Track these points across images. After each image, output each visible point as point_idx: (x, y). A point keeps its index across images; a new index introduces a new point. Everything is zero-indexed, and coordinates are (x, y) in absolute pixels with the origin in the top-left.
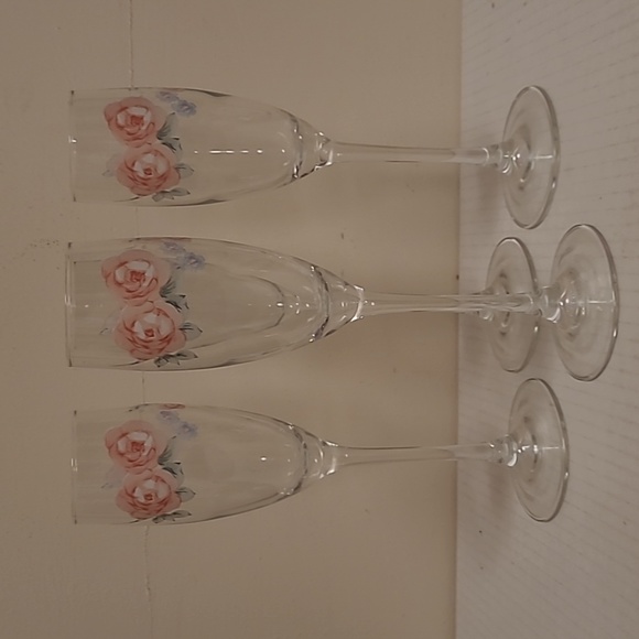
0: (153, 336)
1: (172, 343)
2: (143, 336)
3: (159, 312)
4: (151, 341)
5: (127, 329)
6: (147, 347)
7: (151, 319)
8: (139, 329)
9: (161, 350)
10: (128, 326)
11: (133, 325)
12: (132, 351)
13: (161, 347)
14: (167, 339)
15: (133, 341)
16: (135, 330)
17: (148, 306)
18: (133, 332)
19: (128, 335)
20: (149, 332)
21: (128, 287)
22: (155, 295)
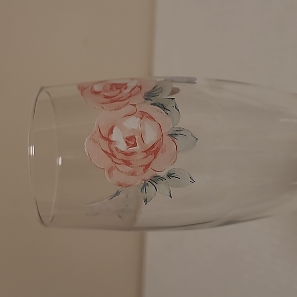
0: (135, 145)
1: (160, 155)
2: (122, 146)
3: (143, 115)
4: (133, 153)
5: (103, 137)
6: (128, 163)
7: (133, 123)
8: (118, 137)
9: (147, 166)
10: (104, 133)
11: (111, 132)
12: (110, 171)
13: (146, 162)
14: (153, 150)
15: (111, 155)
16: (114, 137)
17: (128, 109)
18: (110, 142)
19: (105, 145)
20: (131, 140)
21: (106, 94)
22: (138, 99)
